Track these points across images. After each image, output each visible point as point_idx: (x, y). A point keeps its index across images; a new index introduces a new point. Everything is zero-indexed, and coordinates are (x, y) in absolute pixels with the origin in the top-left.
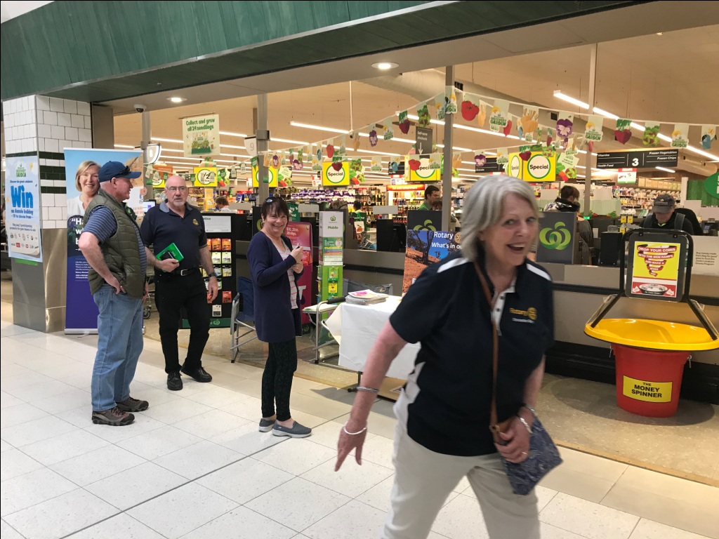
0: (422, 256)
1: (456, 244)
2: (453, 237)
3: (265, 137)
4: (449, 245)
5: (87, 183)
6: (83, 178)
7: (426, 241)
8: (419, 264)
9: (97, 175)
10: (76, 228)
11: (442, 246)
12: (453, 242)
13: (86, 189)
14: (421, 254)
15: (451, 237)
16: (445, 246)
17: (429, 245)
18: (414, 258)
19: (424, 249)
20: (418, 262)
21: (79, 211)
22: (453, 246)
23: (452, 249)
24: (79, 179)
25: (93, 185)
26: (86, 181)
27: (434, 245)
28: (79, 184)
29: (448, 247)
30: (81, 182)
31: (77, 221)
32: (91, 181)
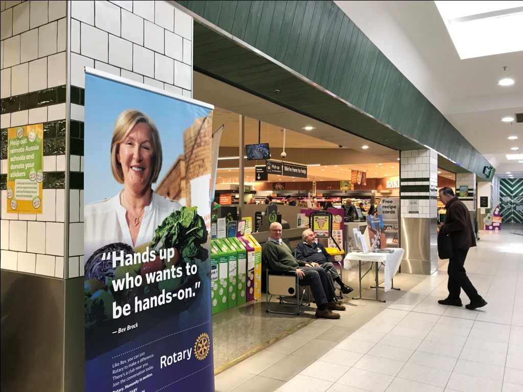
5: (134, 163)
6: (125, 150)
9: (148, 144)
10: (112, 276)
13: (131, 176)
21: (120, 234)
24: (117, 152)
25: (143, 169)
26: (130, 158)
28: (118, 165)
30: (123, 162)
31: (115, 259)
32: (140, 160)
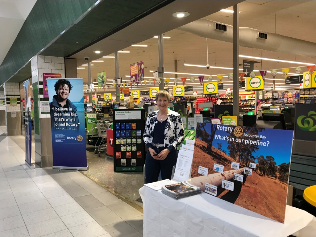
0: (206, 146)
1: (235, 138)
2: (233, 131)
3: (161, 71)
4: (229, 138)
7: (210, 134)
8: (204, 154)
11: (223, 138)
12: (232, 135)
14: (206, 145)
15: (231, 131)
16: (226, 138)
17: (213, 136)
18: (201, 148)
19: (209, 140)
20: (204, 151)
22: (232, 139)
23: (232, 142)
27: (216, 137)
29: (228, 140)
